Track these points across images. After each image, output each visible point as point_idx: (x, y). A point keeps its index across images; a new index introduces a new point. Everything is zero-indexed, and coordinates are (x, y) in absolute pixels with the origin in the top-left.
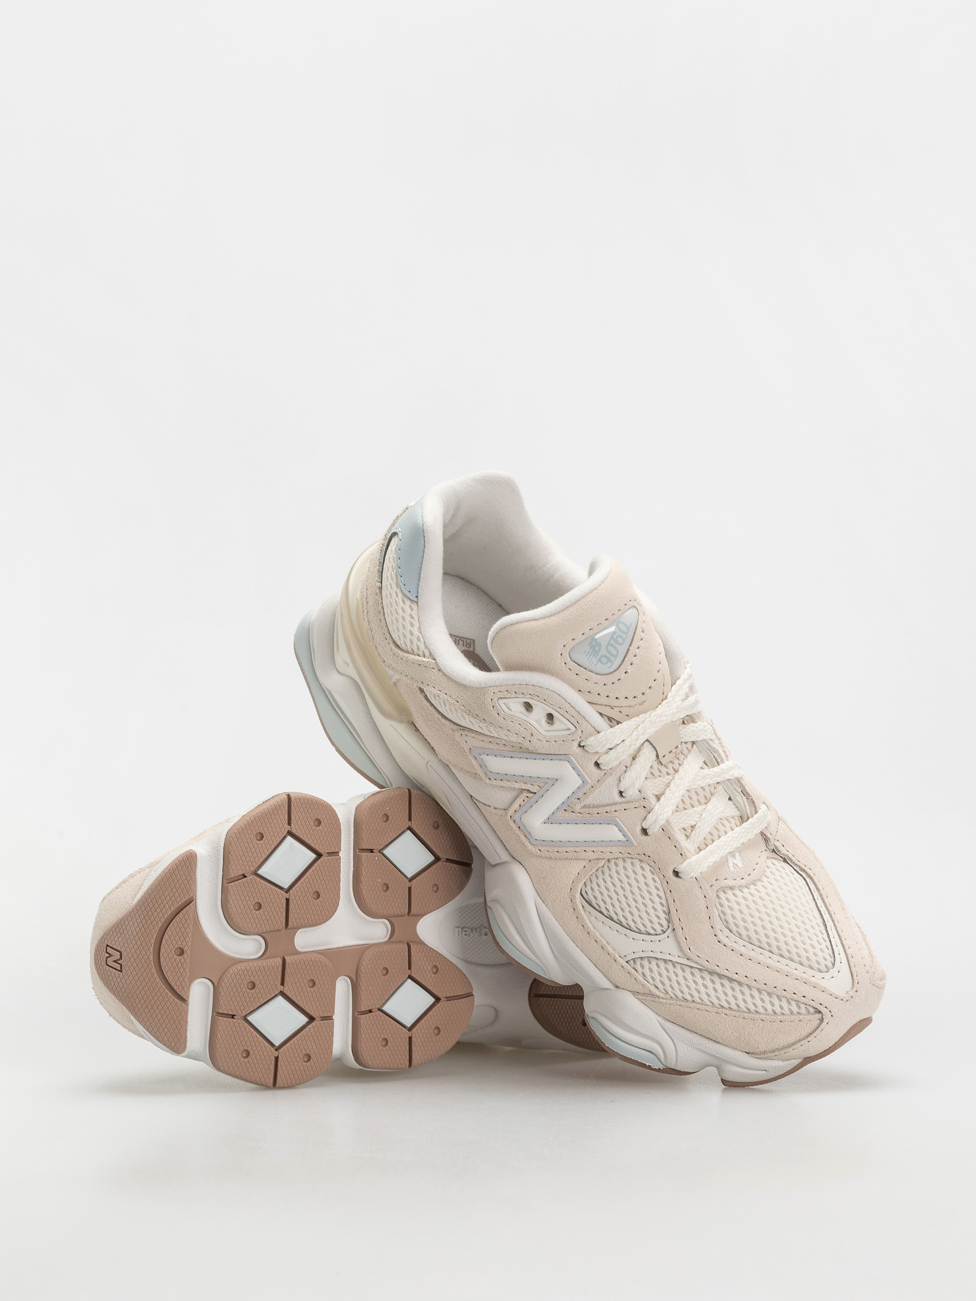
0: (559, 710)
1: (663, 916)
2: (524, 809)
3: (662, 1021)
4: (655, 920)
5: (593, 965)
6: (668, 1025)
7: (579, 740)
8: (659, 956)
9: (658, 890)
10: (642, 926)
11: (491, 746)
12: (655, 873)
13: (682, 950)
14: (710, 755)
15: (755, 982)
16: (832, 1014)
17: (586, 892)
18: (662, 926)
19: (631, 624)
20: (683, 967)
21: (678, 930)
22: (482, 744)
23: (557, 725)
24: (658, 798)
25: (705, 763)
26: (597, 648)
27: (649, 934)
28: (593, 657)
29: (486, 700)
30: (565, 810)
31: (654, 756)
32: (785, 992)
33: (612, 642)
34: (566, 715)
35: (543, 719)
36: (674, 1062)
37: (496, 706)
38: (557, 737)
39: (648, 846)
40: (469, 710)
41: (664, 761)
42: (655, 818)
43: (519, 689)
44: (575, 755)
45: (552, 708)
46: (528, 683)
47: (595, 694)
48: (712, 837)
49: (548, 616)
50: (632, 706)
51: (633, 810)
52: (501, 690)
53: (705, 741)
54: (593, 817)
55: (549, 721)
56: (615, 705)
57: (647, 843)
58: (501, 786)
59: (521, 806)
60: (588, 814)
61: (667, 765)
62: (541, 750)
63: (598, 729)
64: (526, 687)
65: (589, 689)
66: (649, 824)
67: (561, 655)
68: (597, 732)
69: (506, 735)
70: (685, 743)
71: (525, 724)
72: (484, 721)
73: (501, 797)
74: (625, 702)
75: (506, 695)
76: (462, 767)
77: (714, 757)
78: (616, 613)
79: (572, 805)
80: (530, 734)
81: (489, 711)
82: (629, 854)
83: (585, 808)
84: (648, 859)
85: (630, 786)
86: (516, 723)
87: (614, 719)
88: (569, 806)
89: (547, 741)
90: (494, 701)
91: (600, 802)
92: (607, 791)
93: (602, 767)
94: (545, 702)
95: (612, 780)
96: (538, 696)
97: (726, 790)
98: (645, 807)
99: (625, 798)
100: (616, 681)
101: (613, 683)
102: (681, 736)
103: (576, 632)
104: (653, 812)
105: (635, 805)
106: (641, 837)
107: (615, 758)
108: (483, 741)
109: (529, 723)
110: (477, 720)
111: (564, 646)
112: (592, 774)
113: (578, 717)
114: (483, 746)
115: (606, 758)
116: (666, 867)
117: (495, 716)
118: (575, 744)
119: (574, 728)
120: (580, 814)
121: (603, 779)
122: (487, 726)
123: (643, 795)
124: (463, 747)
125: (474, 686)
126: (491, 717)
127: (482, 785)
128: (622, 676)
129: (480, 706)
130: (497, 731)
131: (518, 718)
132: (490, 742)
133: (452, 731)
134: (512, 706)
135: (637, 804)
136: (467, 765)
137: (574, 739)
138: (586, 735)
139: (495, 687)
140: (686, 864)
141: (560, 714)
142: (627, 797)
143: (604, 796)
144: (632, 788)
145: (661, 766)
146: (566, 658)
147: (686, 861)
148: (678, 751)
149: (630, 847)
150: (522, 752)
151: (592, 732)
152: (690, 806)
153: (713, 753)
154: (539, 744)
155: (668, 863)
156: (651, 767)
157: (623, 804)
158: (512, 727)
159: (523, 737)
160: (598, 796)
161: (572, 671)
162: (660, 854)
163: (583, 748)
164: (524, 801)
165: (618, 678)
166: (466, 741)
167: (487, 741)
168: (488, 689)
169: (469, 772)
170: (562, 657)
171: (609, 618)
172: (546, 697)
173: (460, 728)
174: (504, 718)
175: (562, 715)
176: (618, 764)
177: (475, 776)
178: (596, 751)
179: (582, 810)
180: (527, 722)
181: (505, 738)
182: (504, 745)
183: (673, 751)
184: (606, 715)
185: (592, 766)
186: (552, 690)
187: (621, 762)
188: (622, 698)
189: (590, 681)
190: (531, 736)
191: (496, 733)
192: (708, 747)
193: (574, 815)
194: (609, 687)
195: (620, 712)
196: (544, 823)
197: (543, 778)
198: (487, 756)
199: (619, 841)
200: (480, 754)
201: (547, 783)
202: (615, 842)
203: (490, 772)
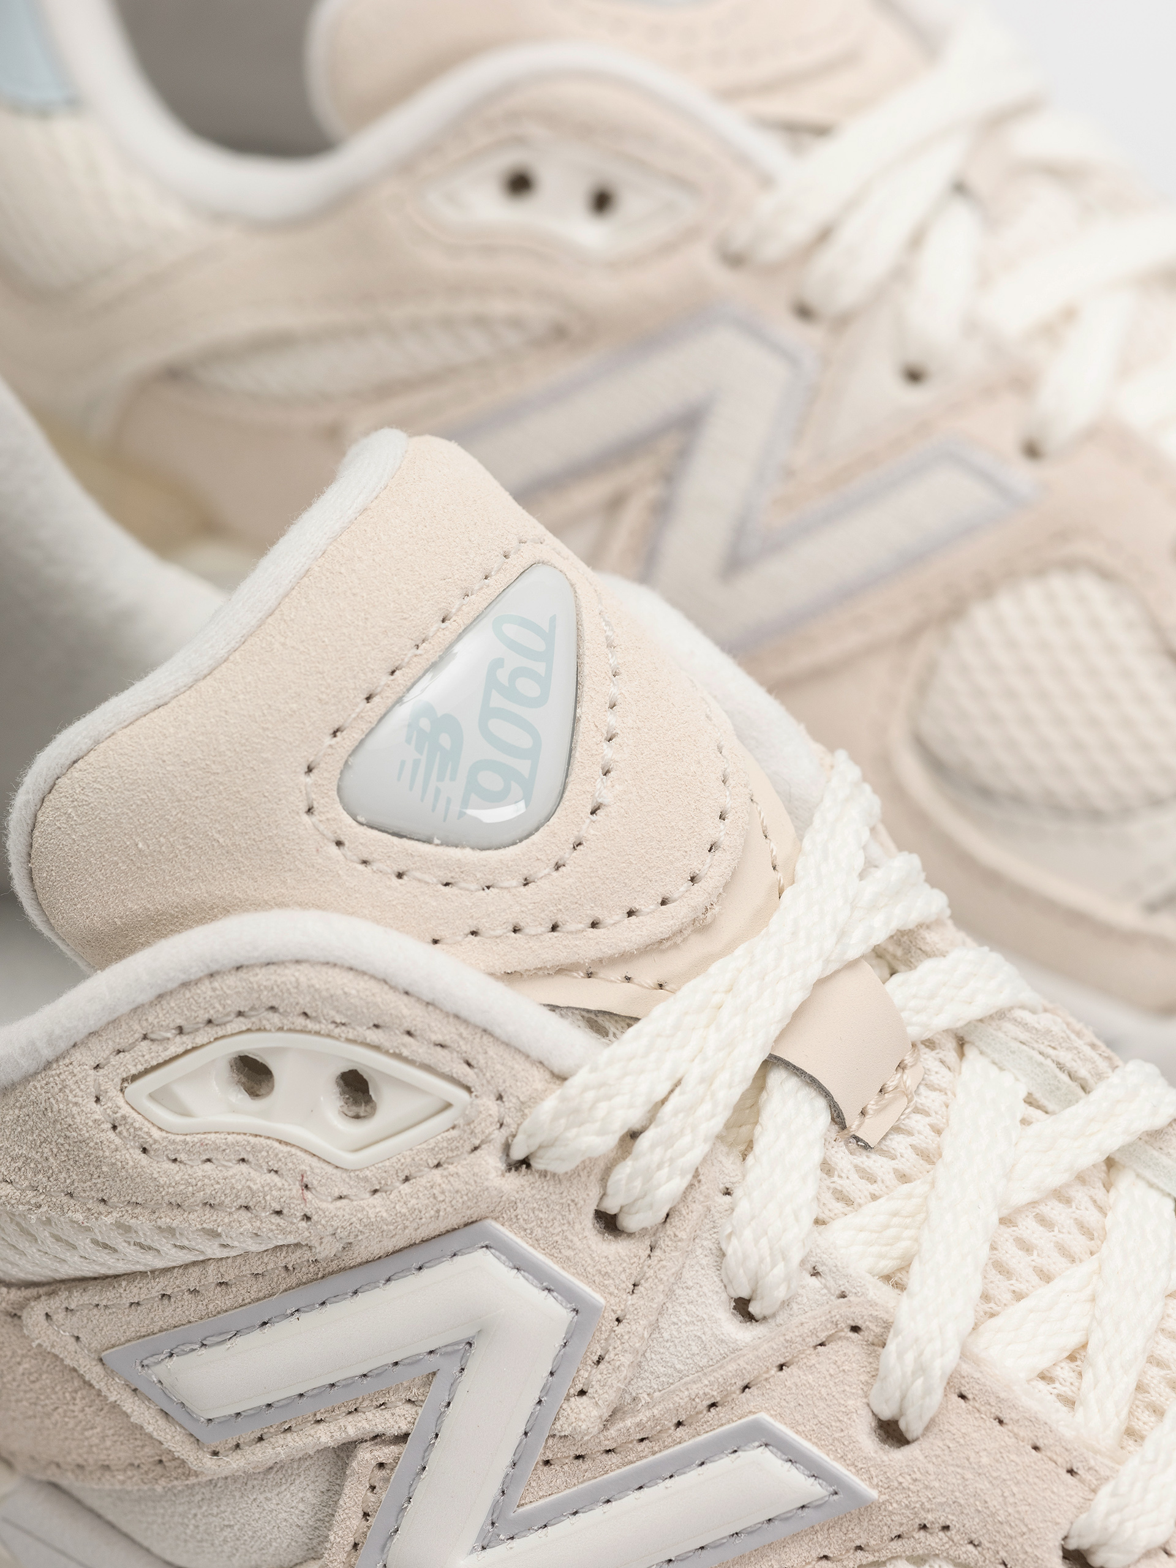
0: (373, 1036)
7: (499, 1136)
11: (167, 1314)
14: (1041, 1064)
19: (553, 620)
22: (136, 1322)
23: (391, 1106)
24: (895, 1280)
25: (1030, 1101)
26: (445, 740)
28: (441, 778)
29: (75, 1110)
30: (547, 1463)
31: (824, 1118)
33: (497, 701)
34: (410, 1047)
35: (331, 1104)
37: (124, 1117)
38: (409, 1160)
39: (926, 1487)
40: (35, 1189)
41: (869, 1131)
42: (910, 1357)
43: (189, 1009)
44: (505, 1209)
45: (348, 1040)
46: (214, 967)
47: (498, 932)
48: (1162, 1373)
49: (206, 672)
50: (668, 939)
51: (813, 1360)
52: (123, 1043)
53: (1000, 1015)
54: (666, 1447)
55: (356, 1102)
56: (600, 955)
57: (918, 1476)
58: (270, 1464)
59: (366, 1515)
60: (642, 1440)
61: (888, 1142)
62: (365, 1243)
63: (558, 1065)
64: (214, 990)
65: (470, 921)
66: (898, 1395)
67: (310, 811)
68: (561, 1078)
69: (213, 1234)
70: (930, 1044)
71: (264, 1154)
72: (102, 1208)
73: (284, 1515)
74: (635, 933)
75: (148, 1054)
76: (102, 1457)
77: (1061, 1067)
78: (476, 587)
79: (564, 1427)
80: (296, 1188)
81: (107, 1154)
82: (859, 1548)
83: (623, 1419)
84: (945, 1539)
85: (768, 1259)
86: (229, 1161)
87: (611, 1013)
88: (554, 1436)
89: (375, 1191)
90: (110, 1099)
91: (670, 1371)
92: (684, 1317)
93: (629, 1222)
94: (310, 1025)
95: (688, 1262)
96: (273, 1008)
97: (1155, 1180)
98: (855, 1329)
99: (765, 1318)
100: (566, 854)
101: (558, 867)
102: (904, 1015)
103: (334, 696)
104: (896, 1335)
105: (813, 1333)
106: (885, 1458)
107: (665, 1171)
108: (138, 1304)
109: (280, 1142)
110: (79, 1217)
111: (310, 770)
112: (600, 1271)
113: (460, 1035)
114: (143, 1330)
115: (631, 1178)
116: (1029, 1550)
117: (135, 1167)
118: (491, 1162)
119: (464, 1094)
120: (610, 1455)
121: (650, 1273)
122: (124, 1228)
123: (831, 1283)
124: (75, 1370)
125: (16, 1077)
126: (123, 1173)
127: (198, 1498)
128: (584, 827)
129: (67, 1147)
130: (174, 1235)
131: (230, 1138)
132: (163, 1295)
133: (9, 1319)
134: (186, 1094)
135: (823, 1330)
136: (115, 1438)
137: (477, 1142)
138: (523, 1108)
139: (94, 1040)
140: (1108, 1514)
141: (387, 1053)
142: (774, 1315)
143: (677, 1341)
144: (779, 1270)
145: (864, 1153)
146: (335, 820)
147: (1105, 1490)
148: (909, 1079)
149: (856, 1521)
150: (298, 1285)
151: (539, 1086)
152: (1035, 1280)
153: (1051, 1051)
154: (347, 1217)
155: (1031, 1530)
156: (827, 1168)
157: (765, 1346)
158: (217, 1186)
159: (279, 1213)
160: (655, 1353)
161: (375, 867)
162: (990, 1504)
163: (529, 1166)
164: (373, 1488)
165: (572, 840)
166: (78, 1338)
167: (153, 1298)
168: (67, 1061)
169: (132, 1465)
170: (315, 819)
171: (454, 611)
172: (304, 1002)
173: (33, 1292)
174: (175, 1160)
175: (398, 1056)
176: (691, 1186)
177: (159, 1469)
178: (584, 1162)
179: (612, 1432)
180: (269, 1142)
181: (213, 1250)
182: (221, 1284)
183: (891, 1085)
184: (577, 1009)
185: (586, 1233)
186: (322, 959)
187: (696, 1175)
188: (616, 918)
189: (463, 885)
190: (308, 1195)
191: (169, 1246)
192: (1024, 1036)
193: (584, 1466)
194: (548, 885)
195: (628, 979)
196: (484, 1548)
197: (414, 1361)
198: (175, 1358)
199: (803, 1507)
200: (145, 1362)
201: (434, 1374)
202: (787, 1519)
203: (211, 1425)
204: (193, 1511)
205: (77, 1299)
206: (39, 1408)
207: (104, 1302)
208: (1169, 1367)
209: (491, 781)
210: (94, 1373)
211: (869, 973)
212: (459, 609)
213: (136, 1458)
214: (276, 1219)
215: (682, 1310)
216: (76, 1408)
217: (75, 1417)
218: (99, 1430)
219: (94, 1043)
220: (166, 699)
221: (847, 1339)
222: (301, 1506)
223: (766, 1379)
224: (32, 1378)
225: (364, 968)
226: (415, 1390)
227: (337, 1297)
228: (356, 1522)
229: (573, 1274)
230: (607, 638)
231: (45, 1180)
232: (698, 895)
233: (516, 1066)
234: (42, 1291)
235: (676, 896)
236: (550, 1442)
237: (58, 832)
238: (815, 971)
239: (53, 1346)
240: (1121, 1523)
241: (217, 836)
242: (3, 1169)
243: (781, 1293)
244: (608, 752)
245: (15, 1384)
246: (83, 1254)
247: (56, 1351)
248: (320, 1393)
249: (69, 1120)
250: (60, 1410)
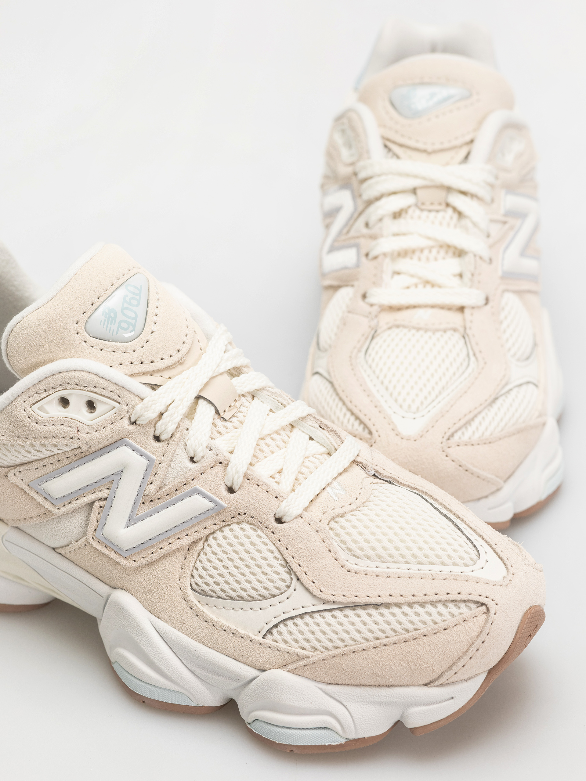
0: (95, 390)
1: (282, 570)
2: (101, 523)
3: (323, 686)
4: (275, 577)
5: (231, 659)
6: (331, 689)
7: (127, 415)
8: (293, 613)
9: (267, 545)
10: (264, 591)
11: (45, 470)
12: (257, 529)
13: (315, 596)
14: (273, 401)
15: (401, 597)
16: (496, 602)
17: (196, 584)
18: (284, 581)
19: (142, 286)
20: (321, 614)
21: (302, 577)
22: (37, 473)
23: (100, 408)
24: (231, 452)
25: (270, 410)
26: (112, 315)
27: (274, 596)
28: (111, 324)
29: (19, 413)
30: (143, 503)
31: (214, 411)
32: (437, 596)
33: (126, 305)
34: (104, 392)
35: (84, 409)
36: (354, 729)
37: (31, 414)
38: (104, 422)
39: (239, 503)
40: (9, 436)
41: (226, 416)
42: (234, 469)
43: (47, 384)
44: (129, 435)
45: (88, 391)
46: (53, 373)
47: (127, 364)
48: (303, 476)
49: (51, 299)
50: (172, 366)
51: (210, 471)
52: (31, 395)
53: (263, 389)
54: (173, 496)
55: (91, 409)
56: (154, 370)
57: (237, 500)
58: (73, 510)
59: (97, 521)
60: (167, 495)
61: (231, 419)
62: (94, 446)
63: (142, 396)
64: (53, 379)
65: (120, 361)
66: (231, 479)
67: (77, 334)
68: (142, 400)
69: (55, 445)
70: (244, 396)
71: (67, 422)
72: (27, 440)
73: (77, 524)
74: (162, 364)
75: (37, 397)
76: (30, 514)
77: (279, 402)
78: (121, 277)
79: (147, 492)
80: (76, 431)
81: (27, 424)
82: (224, 521)
83: (162, 490)
84: (245, 517)
85: (198, 446)
86: (59, 424)
87: (157, 385)
88: (144, 495)
89: (96, 431)
90: (28, 410)
91: (174, 476)
92: (177, 462)
93: (162, 438)
94: (78, 387)
95: (177, 448)
96: (68, 383)
97: (303, 430)
98: (221, 463)
99: (198, 462)
100: (144, 344)
101: (142, 347)
102: (236, 388)
103: (83, 304)
104: (230, 464)
105: (210, 464)
106: (229, 496)
107: (170, 423)
108: (37, 468)
109: (72, 419)
110: (21, 443)
111: (77, 323)
112: (154, 450)
113: (117, 389)
114: (39, 475)
115: (161, 425)
116: (266, 517)
117: (34, 427)
118: (126, 422)
119: (118, 404)
120: (159, 500)
121: (168, 450)
122: (32, 445)
123: (214, 452)
124: (22, 489)
125: (4, 407)
126: (32, 429)
127: (55, 522)
128: (149, 337)
129: (17, 423)
130: (45, 447)
131: (59, 418)
132: (44, 465)
133: (5, 477)
134: (47, 407)
135: (212, 463)
136: (33, 508)
137: (122, 417)
138: (133, 407)
139: (23, 394)
140: (285, 507)
141: (98, 394)
142: (200, 461)
143: (175, 468)
144: (201, 448)
145: (225, 422)
146: (84, 335)
147: (284, 502)
148: (238, 404)
149: (222, 513)
150: (78, 459)
151: (138, 402)
152: (270, 453)
153: (276, 398)
154: (89, 438)
155: (266, 512)
156: (214, 425)
157: (197, 468)
158: (56, 431)
159: (72, 438)
160: (170, 472)
161: (95, 347)
162: (255, 506)
163: (136, 424)
164: (99, 513)
165: (146, 340)
166: (22, 480)
167: (41, 466)
168: (17, 400)
169: (38, 516)
170: (79, 335)
171: (114, 283)
172: (76, 381)
173: (11, 468)
174: (45, 425)
175: (101, 395)
176: (177, 427)
177: (45, 515)
178: (149, 421)
179: (159, 493)
180: (69, 419)
181: (56, 451)
182: (58, 461)
183: (232, 405)
184: (148, 384)
185: (151, 441)
186: (80, 370)
187: (179, 424)
188: (158, 360)
189: (117, 352)
190: (79, 433)
191: (44, 450)
192: (269, 394)
193: (153, 503)
194: (140, 352)
195: (162, 376)
196: (128, 527)
197: (108, 477)
198: (47, 482)
199: (209, 510)
200: (40, 484)
201: (113, 480)
202: (204, 513)
203: (57, 500)
204: (54, 526)
205: (22, 468)
206: (13, 502)
207: (29, 469)
208: (305, 474)
209: (124, 325)
210: (27, 489)
211: (226, 377)
212: (116, 283)
213: (39, 513)
214: (71, 440)
215: (176, 460)
216: (23, 500)
217: (23, 503)
218: (29, 506)
219: (23, 395)
220: (41, 306)
221: (219, 465)
222: (81, 521)
223: (198, 477)
224: (11, 493)
225: (91, 372)
226: (109, 485)
227: (88, 461)
228: (95, 523)
229: (148, 451)
230: (156, 291)
231: (12, 434)
232: (180, 355)
233: (131, 396)
234: (13, 468)
235: (173, 355)
236: (144, 497)
237: (14, 342)
238: (210, 374)
239: (16, 482)
240: (289, 509)
241: (54, 340)
242: (1, 432)
243: (201, 454)
244: (155, 319)
245: (7, 496)
246: (23, 455)
247: (17, 484)
248: (84, 488)
249: (17, 416)
250: (19, 502)
